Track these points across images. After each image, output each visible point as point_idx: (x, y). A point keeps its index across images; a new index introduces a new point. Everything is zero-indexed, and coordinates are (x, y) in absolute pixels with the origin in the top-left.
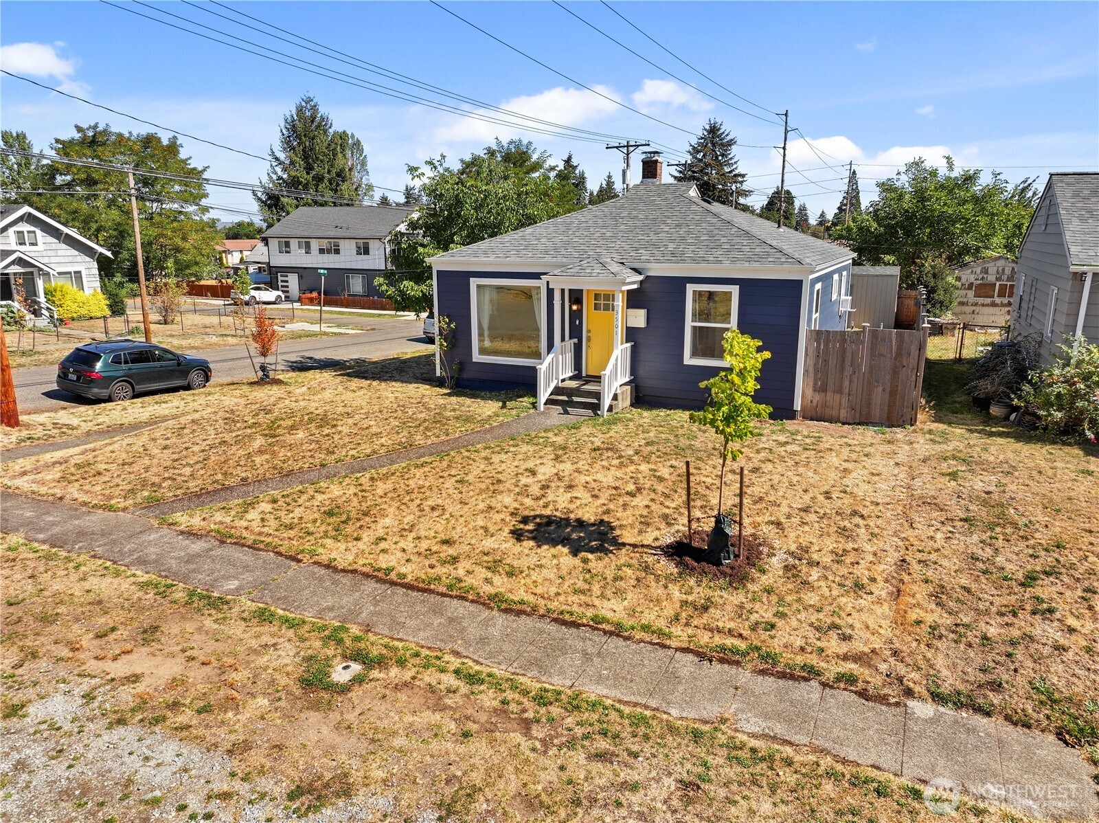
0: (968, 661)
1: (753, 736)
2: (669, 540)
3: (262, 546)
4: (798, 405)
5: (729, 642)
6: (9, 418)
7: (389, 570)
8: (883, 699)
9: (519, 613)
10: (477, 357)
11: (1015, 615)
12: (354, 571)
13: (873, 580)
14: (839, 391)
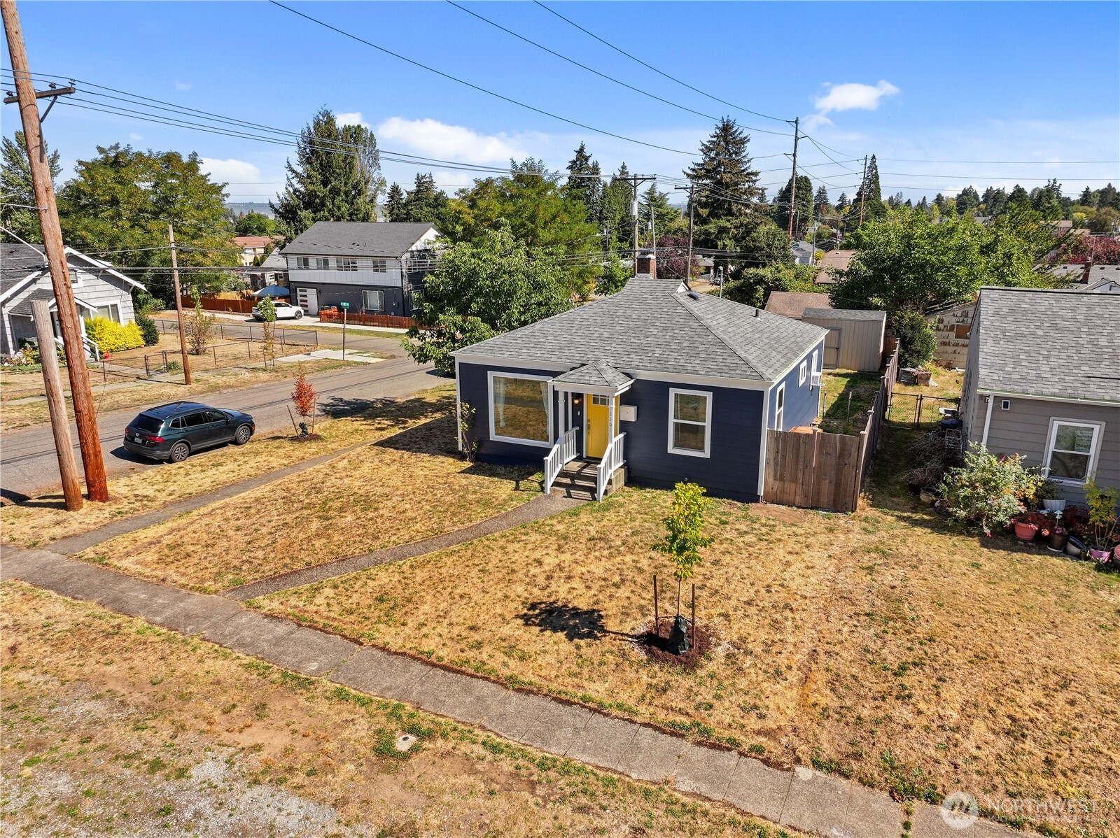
0: (843, 736)
1: (686, 794)
2: (642, 630)
3: (330, 630)
4: (761, 492)
5: (680, 719)
6: (101, 495)
7: (430, 653)
8: (779, 766)
9: (529, 692)
10: (493, 436)
11: (884, 699)
12: (404, 654)
13: (789, 668)
14: (795, 480)
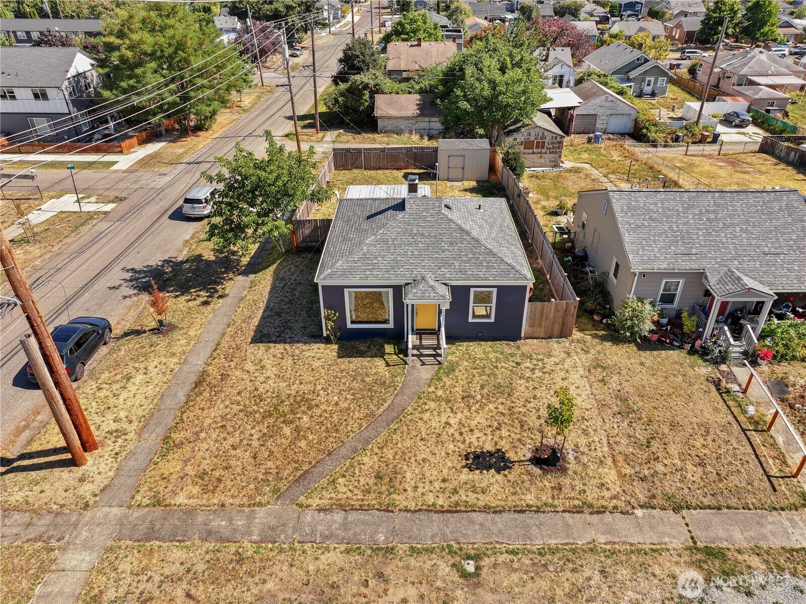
0: (644, 488)
1: (605, 544)
2: (529, 455)
3: (366, 507)
4: (523, 335)
5: (576, 502)
7: (434, 505)
8: (627, 513)
9: (500, 512)
11: (649, 462)
12: (420, 510)
13: (604, 457)
14: (540, 326)
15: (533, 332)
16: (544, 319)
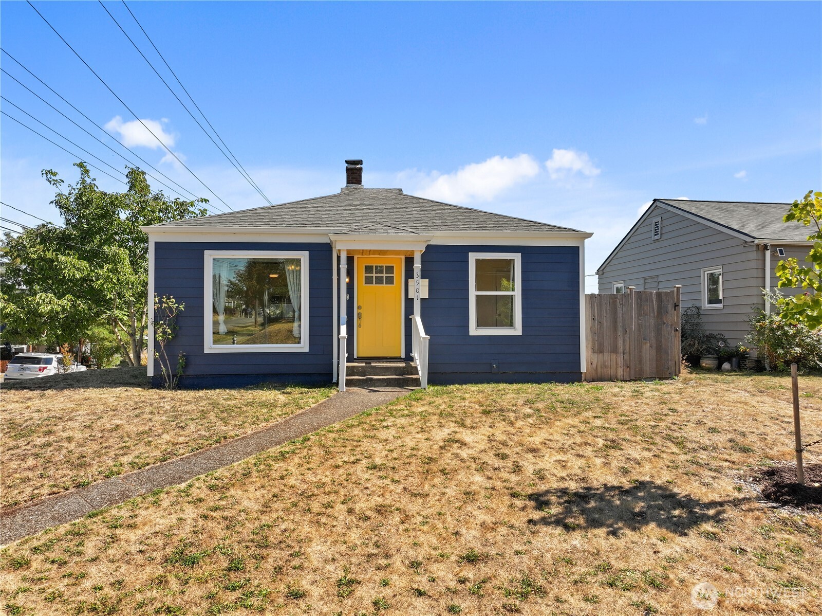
4: (583, 369)
10: (210, 346)
15: (604, 366)
16: (620, 333)
